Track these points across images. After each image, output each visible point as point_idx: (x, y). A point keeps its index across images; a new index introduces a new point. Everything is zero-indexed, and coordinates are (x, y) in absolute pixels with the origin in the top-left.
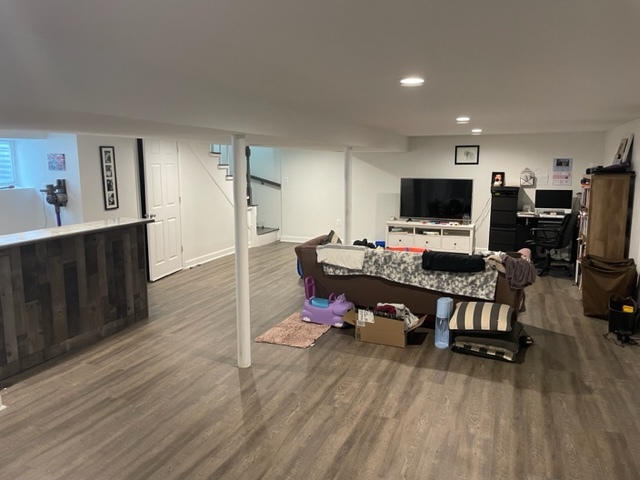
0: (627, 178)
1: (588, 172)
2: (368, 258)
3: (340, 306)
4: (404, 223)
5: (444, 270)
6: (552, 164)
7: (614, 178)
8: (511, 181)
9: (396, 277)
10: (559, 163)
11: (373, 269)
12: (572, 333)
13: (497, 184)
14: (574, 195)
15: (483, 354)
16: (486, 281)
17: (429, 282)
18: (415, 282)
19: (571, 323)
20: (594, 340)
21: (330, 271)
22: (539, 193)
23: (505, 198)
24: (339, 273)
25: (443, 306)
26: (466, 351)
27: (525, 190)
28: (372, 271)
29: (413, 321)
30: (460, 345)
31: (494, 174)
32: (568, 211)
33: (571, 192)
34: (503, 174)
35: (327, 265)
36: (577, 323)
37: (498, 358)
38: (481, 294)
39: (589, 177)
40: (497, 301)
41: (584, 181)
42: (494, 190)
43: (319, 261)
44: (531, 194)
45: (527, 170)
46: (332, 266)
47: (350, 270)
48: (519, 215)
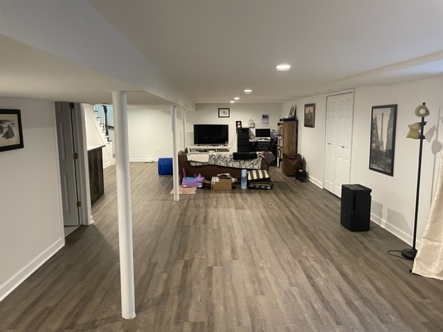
0: (295, 122)
1: (281, 120)
2: (211, 157)
3: (200, 178)
4: (196, 147)
5: (242, 159)
6: (261, 117)
7: (291, 122)
8: (245, 125)
9: (223, 164)
10: (264, 117)
11: (213, 161)
12: (285, 181)
13: (239, 126)
14: (271, 131)
15: (260, 188)
16: (257, 162)
17: (236, 165)
18: (230, 165)
19: (282, 179)
20: (293, 182)
21: (194, 164)
22: (256, 130)
23: (243, 133)
24: (198, 164)
25: (244, 173)
26: (254, 188)
27: (251, 129)
28: (213, 162)
29: (233, 180)
30: (251, 186)
31: (237, 122)
32: (269, 138)
33: (269, 130)
34: (240, 122)
35: (192, 161)
36: (284, 178)
37: (266, 189)
38: (256, 167)
39: (282, 122)
40: (262, 169)
41: (279, 124)
42: (238, 130)
43: (189, 160)
44: (253, 131)
45: (251, 120)
46: (194, 162)
47: (203, 163)
48: (250, 141)
